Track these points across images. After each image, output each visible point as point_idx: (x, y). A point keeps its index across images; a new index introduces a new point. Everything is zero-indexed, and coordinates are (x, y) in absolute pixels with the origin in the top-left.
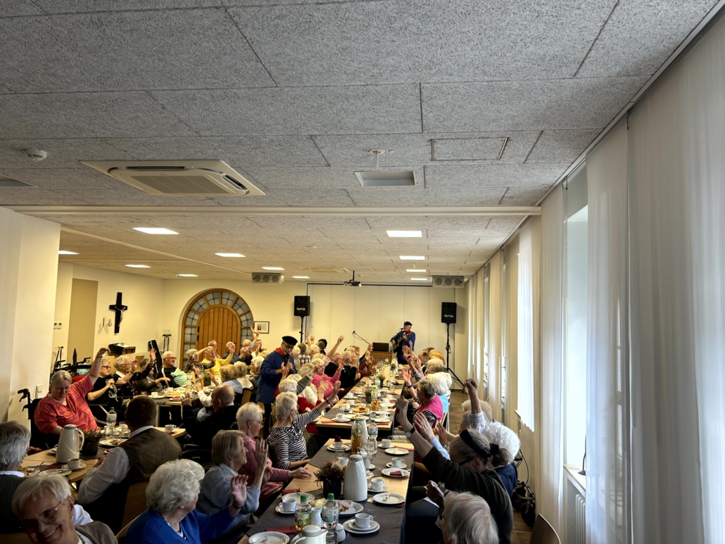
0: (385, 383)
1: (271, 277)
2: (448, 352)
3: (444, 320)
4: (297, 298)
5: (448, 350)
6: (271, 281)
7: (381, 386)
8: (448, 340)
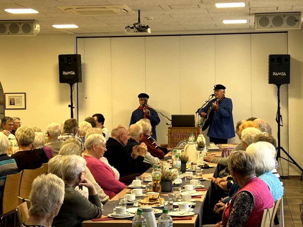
0: (188, 165)
1: (21, 27)
2: (279, 125)
3: (272, 80)
4: (62, 58)
5: (278, 121)
6: (21, 31)
7: (183, 170)
8: (279, 108)
